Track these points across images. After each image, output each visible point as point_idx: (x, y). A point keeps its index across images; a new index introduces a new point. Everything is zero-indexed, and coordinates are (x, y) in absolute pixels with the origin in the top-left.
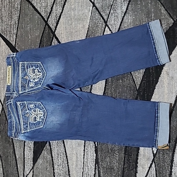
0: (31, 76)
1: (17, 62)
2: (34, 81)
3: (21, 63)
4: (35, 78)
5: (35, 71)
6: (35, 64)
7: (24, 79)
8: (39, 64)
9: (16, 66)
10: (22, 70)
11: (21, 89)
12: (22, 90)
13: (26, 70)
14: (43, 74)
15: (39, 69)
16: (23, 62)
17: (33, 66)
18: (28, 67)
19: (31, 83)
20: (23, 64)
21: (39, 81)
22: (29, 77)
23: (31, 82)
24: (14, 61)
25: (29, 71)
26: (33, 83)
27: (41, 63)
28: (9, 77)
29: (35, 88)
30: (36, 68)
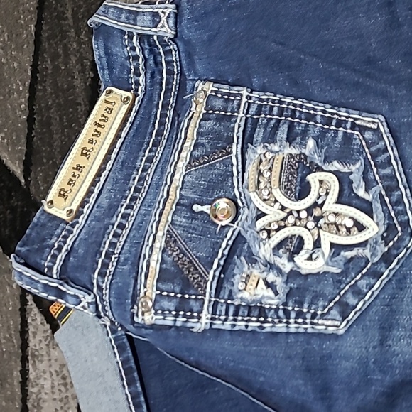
0: (261, 215)
1: (182, 74)
2: (287, 267)
3: (209, 87)
4: (301, 241)
5: (313, 178)
6: (328, 121)
7: (194, 216)
8: (363, 129)
9: (165, 107)
10: (196, 146)
11: (152, 293)
12: (166, 304)
13: (236, 149)
14: (390, 228)
15: (357, 178)
16: (225, 89)
17: (304, 135)
18: (259, 135)
19: (256, 272)
20: (218, 103)
21: (338, 280)
22: (245, 213)
23: (252, 259)
24: (157, 63)
25: (251, 169)
26: (271, 277)
27: (384, 129)
28: (82, 161)
29: (281, 328)
30: (327, 159)
